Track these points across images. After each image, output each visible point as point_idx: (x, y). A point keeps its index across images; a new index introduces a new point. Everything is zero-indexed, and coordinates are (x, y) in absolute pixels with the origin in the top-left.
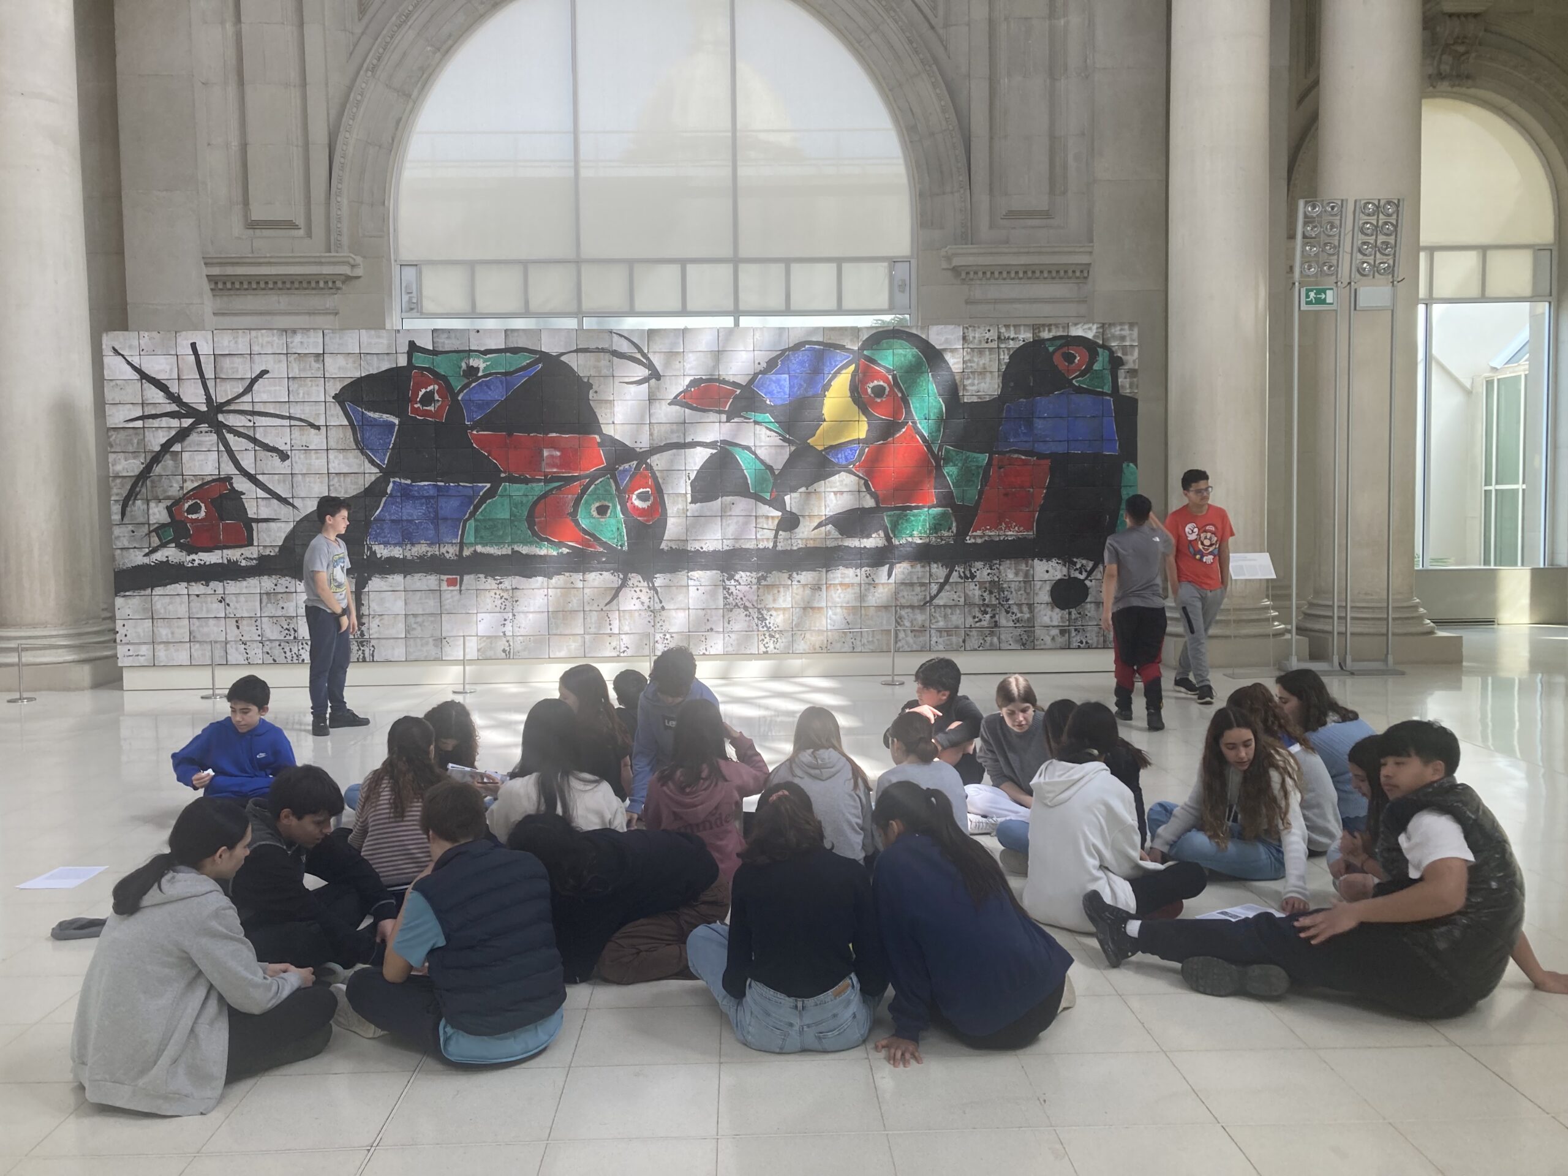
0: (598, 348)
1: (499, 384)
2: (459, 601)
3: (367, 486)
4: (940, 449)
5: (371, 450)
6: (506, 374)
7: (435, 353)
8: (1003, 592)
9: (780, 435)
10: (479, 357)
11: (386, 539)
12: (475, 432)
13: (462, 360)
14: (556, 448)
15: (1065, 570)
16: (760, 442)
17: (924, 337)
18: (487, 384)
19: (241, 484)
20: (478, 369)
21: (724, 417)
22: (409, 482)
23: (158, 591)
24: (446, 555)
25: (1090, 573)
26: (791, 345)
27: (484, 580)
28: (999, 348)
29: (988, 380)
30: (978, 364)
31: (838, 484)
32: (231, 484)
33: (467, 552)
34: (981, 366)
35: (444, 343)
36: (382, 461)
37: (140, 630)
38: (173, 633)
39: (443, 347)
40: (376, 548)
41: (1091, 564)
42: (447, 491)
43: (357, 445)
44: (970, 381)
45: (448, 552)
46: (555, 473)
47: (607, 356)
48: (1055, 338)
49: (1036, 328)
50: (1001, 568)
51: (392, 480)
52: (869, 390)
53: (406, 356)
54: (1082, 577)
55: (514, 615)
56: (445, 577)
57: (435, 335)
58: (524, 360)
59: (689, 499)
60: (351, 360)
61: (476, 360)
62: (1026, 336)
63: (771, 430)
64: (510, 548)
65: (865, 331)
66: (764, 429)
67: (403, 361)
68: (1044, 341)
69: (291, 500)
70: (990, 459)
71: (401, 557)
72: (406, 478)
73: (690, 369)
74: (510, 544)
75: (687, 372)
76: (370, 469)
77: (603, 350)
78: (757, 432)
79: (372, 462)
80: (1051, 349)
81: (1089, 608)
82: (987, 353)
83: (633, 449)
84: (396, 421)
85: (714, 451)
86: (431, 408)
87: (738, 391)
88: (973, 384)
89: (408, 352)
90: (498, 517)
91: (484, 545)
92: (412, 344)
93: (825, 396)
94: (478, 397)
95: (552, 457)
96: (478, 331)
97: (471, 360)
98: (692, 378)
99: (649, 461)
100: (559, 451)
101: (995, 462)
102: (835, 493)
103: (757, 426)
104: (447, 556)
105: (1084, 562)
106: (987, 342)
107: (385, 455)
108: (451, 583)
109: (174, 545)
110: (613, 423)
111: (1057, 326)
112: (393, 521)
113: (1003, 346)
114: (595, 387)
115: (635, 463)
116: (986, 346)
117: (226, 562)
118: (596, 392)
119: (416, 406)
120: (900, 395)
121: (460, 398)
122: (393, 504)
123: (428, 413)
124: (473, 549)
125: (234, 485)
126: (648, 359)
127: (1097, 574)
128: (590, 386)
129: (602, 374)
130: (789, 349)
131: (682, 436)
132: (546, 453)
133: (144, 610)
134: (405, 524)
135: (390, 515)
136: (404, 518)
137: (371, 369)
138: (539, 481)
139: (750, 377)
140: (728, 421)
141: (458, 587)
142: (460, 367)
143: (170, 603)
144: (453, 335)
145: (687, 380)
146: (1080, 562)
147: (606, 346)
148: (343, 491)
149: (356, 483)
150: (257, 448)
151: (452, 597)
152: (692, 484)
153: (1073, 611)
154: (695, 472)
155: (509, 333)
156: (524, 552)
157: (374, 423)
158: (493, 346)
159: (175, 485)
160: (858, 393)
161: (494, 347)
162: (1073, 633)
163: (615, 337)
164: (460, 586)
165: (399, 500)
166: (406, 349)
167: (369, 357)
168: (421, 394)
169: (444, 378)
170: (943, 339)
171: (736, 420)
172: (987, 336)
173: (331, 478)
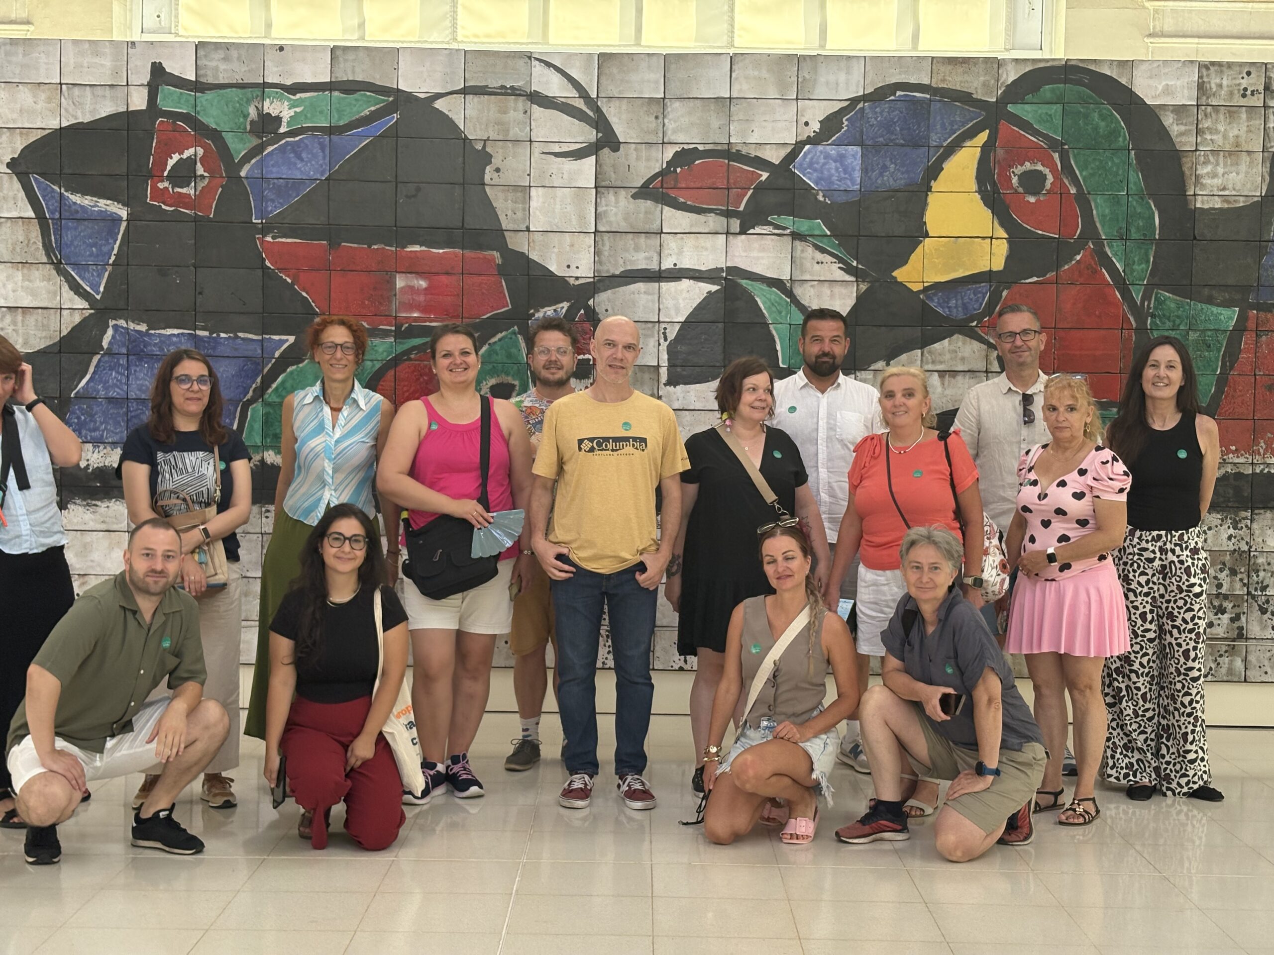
0: (503, 87)
1: (317, 149)
3: (65, 333)
4: (1146, 297)
5: (75, 265)
6: (331, 131)
7: (198, 86)
8: (1257, 571)
9: (840, 260)
10: (281, 99)
11: (96, 434)
12: (269, 239)
13: (248, 102)
14: (420, 274)
16: (803, 272)
17: (1123, 81)
18: (295, 148)
20: (278, 120)
21: (735, 224)
22: (143, 327)
26: (869, 90)
28: (1265, 107)
29: (1243, 168)
30: (1225, 137)
31: (947, 356)
34: (1232, 140)
35: (216, 69)
36: (95, 287)
39: (216, 76)
42: (214, 348)
43: (48, 255)
44: (1208, 169)
46: (416, 319)
47: (521, 103)
50: (1255, 526)
51: (112, 323)
52: (1015, 180)
53: (145, 92)
57: (201, 53)
58: (364, 105)
59: (664, 377)
60: (43, 96)
61: (277, 104)
63: (823, 251)
65: (1010, 67)
66: (810, 250)
67: (139, 101)
70: (1243, 318)
72: (138, 320)
73: (675, 132)
75: (670, 137)
76: (71, 300)
77: (514, 92)
78: (798, 253)
79: (76, 288)
82: (1244, 116)
83: (563, 279)
84: (124, 213)
85: (714, 288)
86: (189, 191)
87: (765, 176)
88: (1214, 175)
89: (149, 84)
92: (157, 70)
93: (929, 189)
94: (279, 171)
95: (411, 289)
96: (281, 49)
97: (267, 103)
98: (678, 148)
99: (591, 302)
100: (424, 279)
101: (1251, 325)
102: (942, 373)
103: (797, 243)
106: (1244, 96)
107: (100, 276)
110: (528, 229)
112: (110, 400)
114: (496, 161)
115: (565, 305)
116: (1243, 102)
118: (498, 170)
119: (161, 185)
120: (1073, 191)
121: (243, 174)
122: (111, 369)
123: (182, 200)
126: (598, 110)
128: (486, 158)
129: (511, 136)
130: (865, 98)
131: (656, 258)
132: (400, 282)
134: (133, 406)
135: (106, 388)
136: (132, 395)
137: (79, 114)
138: (386, 334)
139: (789, 149)
140: (743, 232)
142: (246, 116)
144: (234, 53)
145: (670, 152)
147: (520, 83)
149: (45, 327)
152: (670, 351)
154: (677, 327)
155: (339, 52)
157: (82, 217)
158: (309, 78)
160: (994, 184)
161: (309, 80)
163: (538, 68)
165: (123, 361)
166: (146, 78)
167: (76, 91)
168: (171, 163)
169: (215, 135)
170: (1160, 88)
171: (758, 230)
172: (1244, 83)
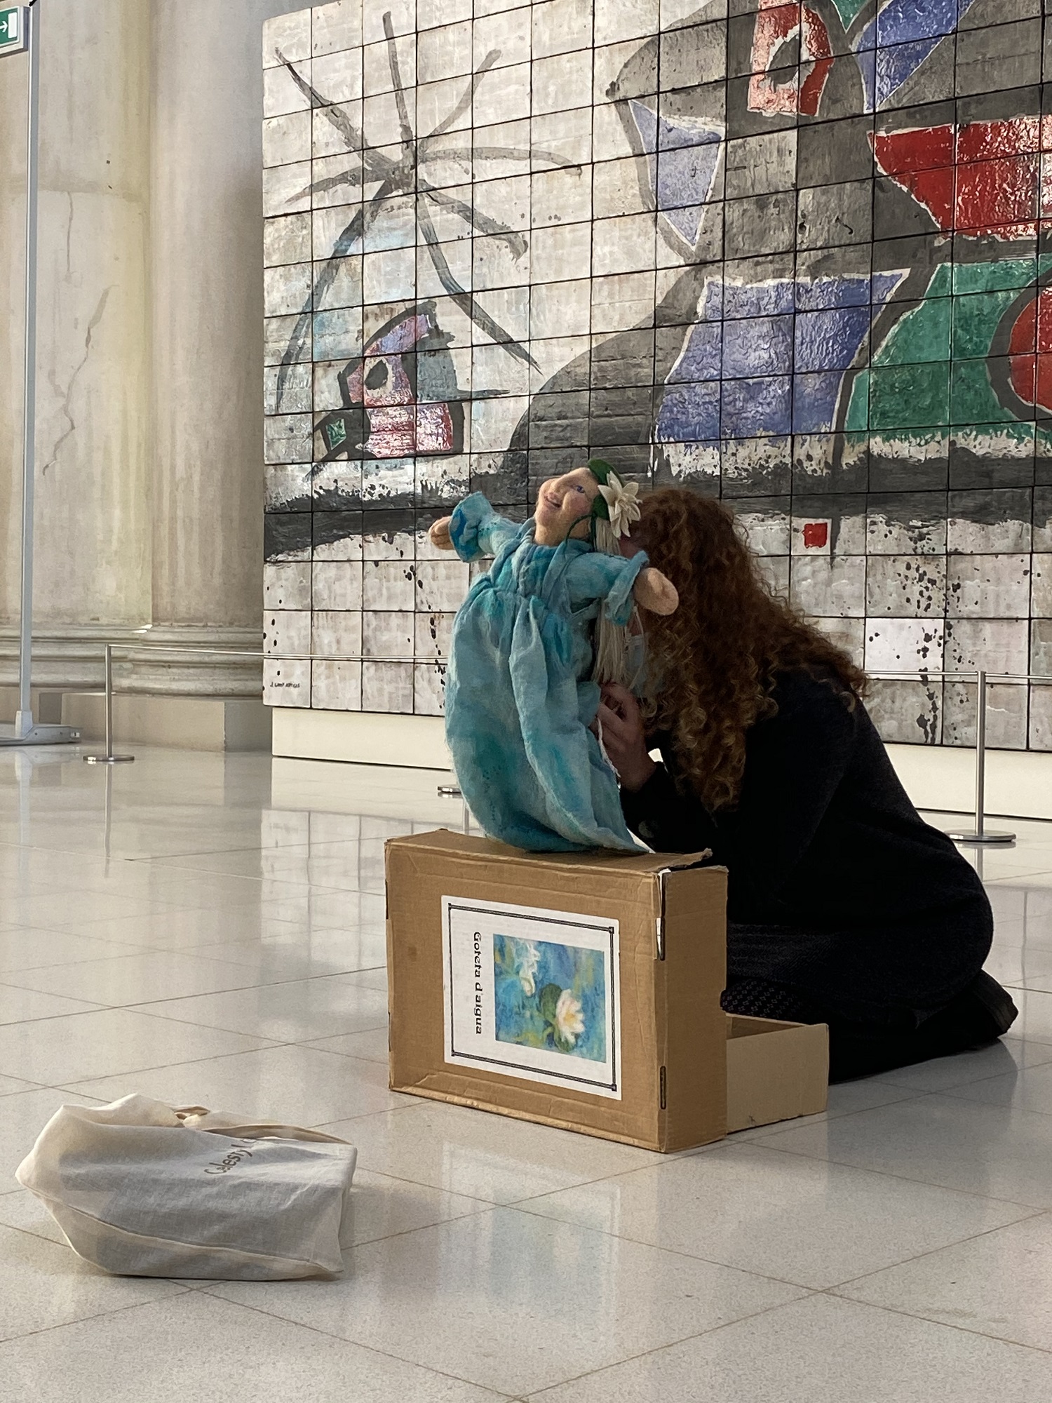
2: (829, 583)
3: (660, 300)
5: (670, 211)
11: (689, 429)
12: (882, 134)
19: (450, 318)
22: (739, 282)
23: (323, 552)
24: (806, 464)
27: (883, 528)
32: (433, 318)
33: (849, 459)
37: (293, 633)
38: (338, 642)
40: (669, 450)
43: (644, 202)
45: (809, 458)
51: (707, 280)
55: (948, 626)
56: (800, 523)
64: (946, 442)
69: (525, 346)
71: (717, 473)
74: (947, 429)
76: (666, 257)
79: (672, 242)
84: (722, 131)
86: (792, 85)
90: (925, 356)
91: (888, 437)
104: (809, 467)
107: (696, 219)
108: (815, 537)
109: (345, 456)
112: (704, 384)
117: (419, 491)
121: (854, 47)
122: (706, 342)
124: (863, 447)
125: (439, 320)
132: (1046, 166)
133: (302, 590)
134: (727, 389)
135: (699, 370)
136: (726, 375)
137: (678, 9)
141: (826, 550)
143: (338, 579)
148: (617, 317)
150: (477, 232)
151: (814, 572)
156: (979, 452)
157: (678, 144)
159: (351, 328)
164: (833, 547)
165: (718, 330)
168: (773, 51)
169: (823, 2)
173: (596, 287)
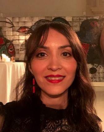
0: (3, 21)
15: (92, 66)
17: (65, 19)
21: (26, 34)
25: (97, 67)
29: (77, 28)
34: (76, 25)
41: (97, 65)
44: (74, 28)
48: (91, 19)
49: (87, 17)
54: (95, 67)
62: (85, 19)
65: (53, 17)
68: (89, 20)
75: (19, 26)
80: (90, 21)
81: (97, 74)
82: (77, 22)
83: (9, 40)
85: (24, 41)
87: (29, 29)
99: (12, 42)
105: (96, 64)
106: (77, 20)
110: (6, 35)
111: (91, 17)
113: (80, 21)
115: (10, 43)
118: (3, 30)
126: (12, 23)
127: (99, 67)
128: (2, 28)
129: (4, 26)
139: (31, 27)
146: (95, 64)
147: (5, 21)
153: (94, 74)
154: (21, 45)
162: (94, 79)
163: (6, 19)
170: (68, 19)
